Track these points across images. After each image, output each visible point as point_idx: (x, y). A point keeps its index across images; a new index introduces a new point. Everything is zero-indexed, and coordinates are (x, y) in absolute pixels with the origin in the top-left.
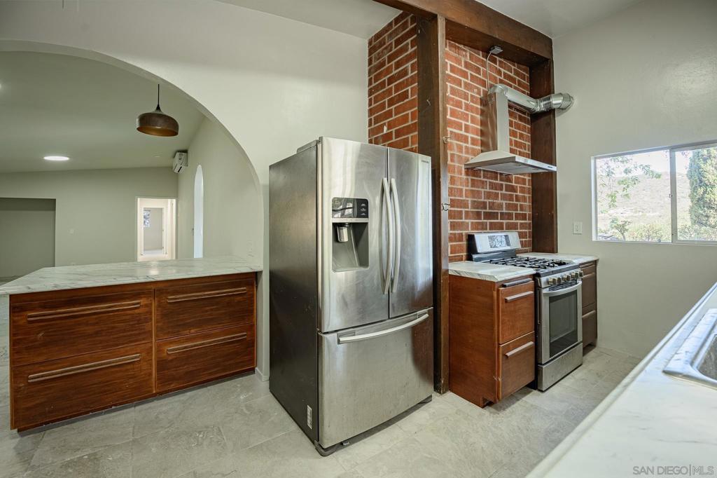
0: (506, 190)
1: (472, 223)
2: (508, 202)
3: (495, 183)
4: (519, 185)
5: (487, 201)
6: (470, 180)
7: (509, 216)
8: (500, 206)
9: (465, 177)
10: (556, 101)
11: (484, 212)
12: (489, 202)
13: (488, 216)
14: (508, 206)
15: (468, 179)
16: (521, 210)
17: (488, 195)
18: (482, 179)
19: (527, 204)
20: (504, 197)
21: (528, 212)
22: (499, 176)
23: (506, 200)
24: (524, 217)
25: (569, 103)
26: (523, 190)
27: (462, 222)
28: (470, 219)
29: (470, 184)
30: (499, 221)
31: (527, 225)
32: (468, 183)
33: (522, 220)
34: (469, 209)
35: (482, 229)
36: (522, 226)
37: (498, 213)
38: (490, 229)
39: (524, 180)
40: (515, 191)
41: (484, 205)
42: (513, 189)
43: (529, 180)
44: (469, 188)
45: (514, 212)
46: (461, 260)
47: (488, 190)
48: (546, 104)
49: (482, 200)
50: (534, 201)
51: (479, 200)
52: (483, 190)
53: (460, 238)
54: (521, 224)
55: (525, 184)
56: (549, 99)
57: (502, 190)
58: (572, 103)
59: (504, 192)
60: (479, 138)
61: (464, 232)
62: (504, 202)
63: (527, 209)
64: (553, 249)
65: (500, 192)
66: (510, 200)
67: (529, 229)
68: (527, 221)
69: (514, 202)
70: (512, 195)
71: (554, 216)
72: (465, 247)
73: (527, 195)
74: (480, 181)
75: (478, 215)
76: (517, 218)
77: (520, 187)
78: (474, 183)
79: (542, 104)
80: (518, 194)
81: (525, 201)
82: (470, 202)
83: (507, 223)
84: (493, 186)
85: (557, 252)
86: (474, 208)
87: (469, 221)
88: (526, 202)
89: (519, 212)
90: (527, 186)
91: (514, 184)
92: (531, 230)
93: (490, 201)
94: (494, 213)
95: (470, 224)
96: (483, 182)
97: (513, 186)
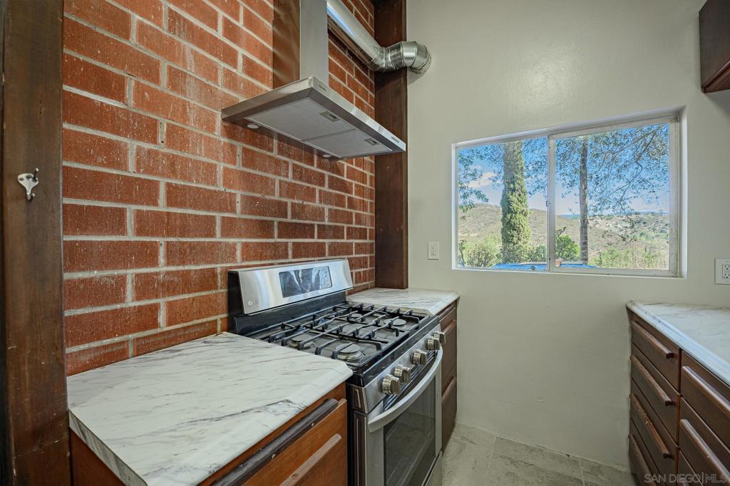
0: (330, 187)
1: (246, 245)
2: (335, 208)
3: (306, 170)
4: (354, 182)
5: (289, 201)
6: (239, 151)
7: (337, 232)
8: (319, 214)
9: (224, 140)
10: (408, 53)
11: (280, 223)
12: (293, 204)
13: (287, 230)
14: (334, 215)
15: (232, 147)
16: (358, 222)
17: (291, 190)
18: (275, 154)
19: (368, 214)
20: (325, 198)
21: (369, 227)
22: (316, 157)
23: (331, 204)
24: (362, 234)
25: (425, 60)
26: (360, 191)
27: (213, 244)
28: (240, 236)
29: (239, 160)
30: (315, 240)
31: (368, 247)
32: (235, 154)
33: (360, 238)
34: (238, 214)
35: (275, 257)
36: (360, 248)
37: (312, 226)
38: (294, 257)
39: (364, 175)
40: (349, 191)
41: (281, 209)
42: (344, 187)
43: (371, 177)
44: (239, 167)
45: (346, 226)
46: (211, 330)
47: (290, 179)
48: (394, 56)
49: (276, 197)
50: (379, 210)
51: (268, 197)
52: (278, 178)
53: (207, 280)
54: (358, 245)
55: (364, 182)
56: (398, 48)
57: (322, 184)
58: (428, 61)
59: (326, 188)
60: (271, 69)
61: (219, 267)
62: (327, 207)
63: (368, 221)
64: (402, 283)
65: (318, 188)
66: (337, 205)
67: (371, 252)
68: (368, 241)
69: (346, 209)
70: (343, 197)
71: (404, 232)
72: (223, 301)
73: (368, 200)
74: (270, 157)
75: (265, 229)
76: (350, 236)
77: (356, 185)
78: (249, 159)
79: (389, 55)
80: (353, 195)
81: (365, 209)
82: (238, 199)
83: (331, 245)
84: (299, 173)
85: (407, 287)
86: (252, 213)
87: (238, 241)
88: (366, 211)
89: (354, 225)
90: (368, 185)
91: (345, 178)
92: (374, 255)
93: (296, 201)
94: (305, 225)
95: (239, 248)
96: (278, 162)
97: (343, 182)
